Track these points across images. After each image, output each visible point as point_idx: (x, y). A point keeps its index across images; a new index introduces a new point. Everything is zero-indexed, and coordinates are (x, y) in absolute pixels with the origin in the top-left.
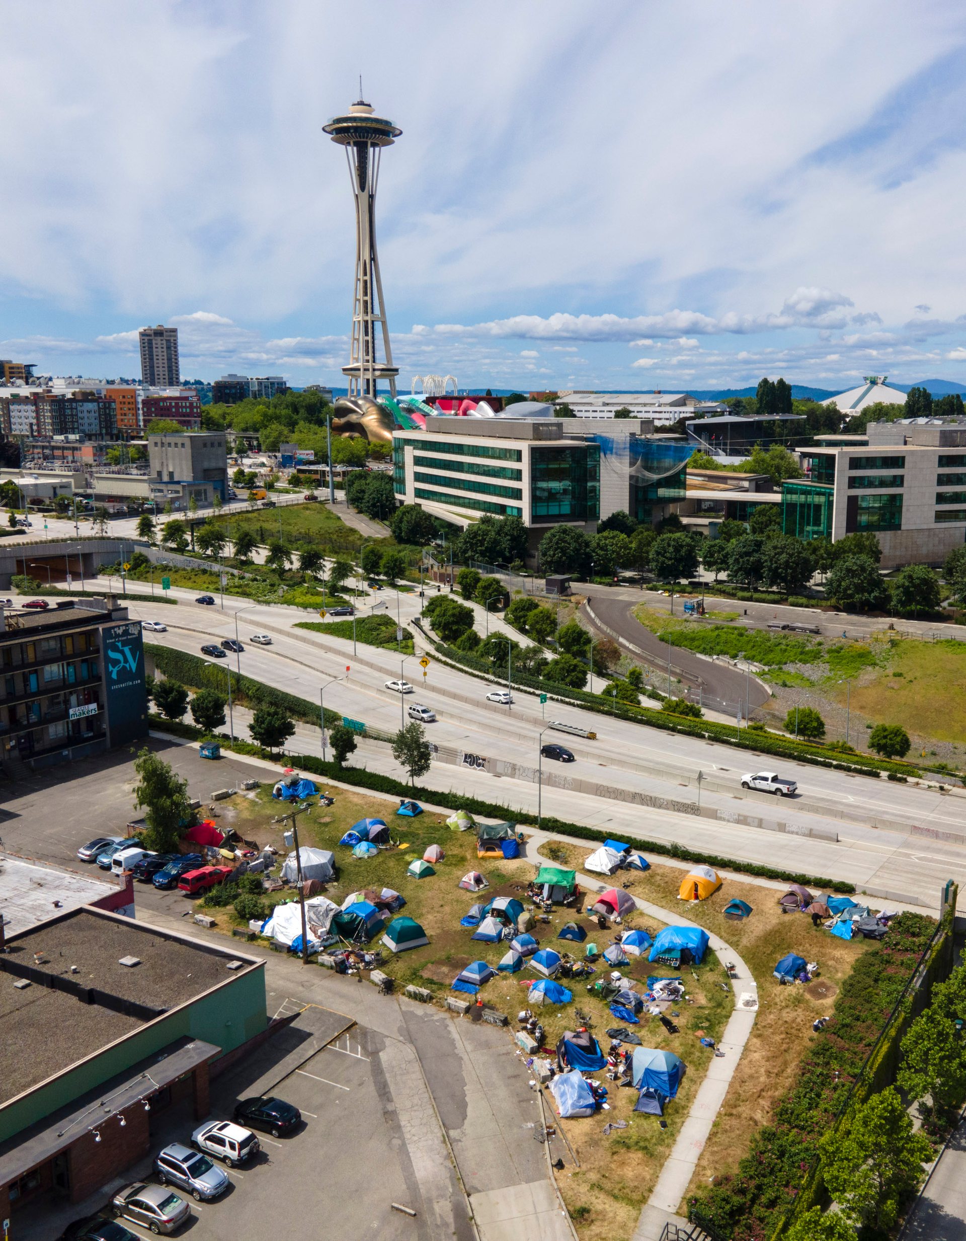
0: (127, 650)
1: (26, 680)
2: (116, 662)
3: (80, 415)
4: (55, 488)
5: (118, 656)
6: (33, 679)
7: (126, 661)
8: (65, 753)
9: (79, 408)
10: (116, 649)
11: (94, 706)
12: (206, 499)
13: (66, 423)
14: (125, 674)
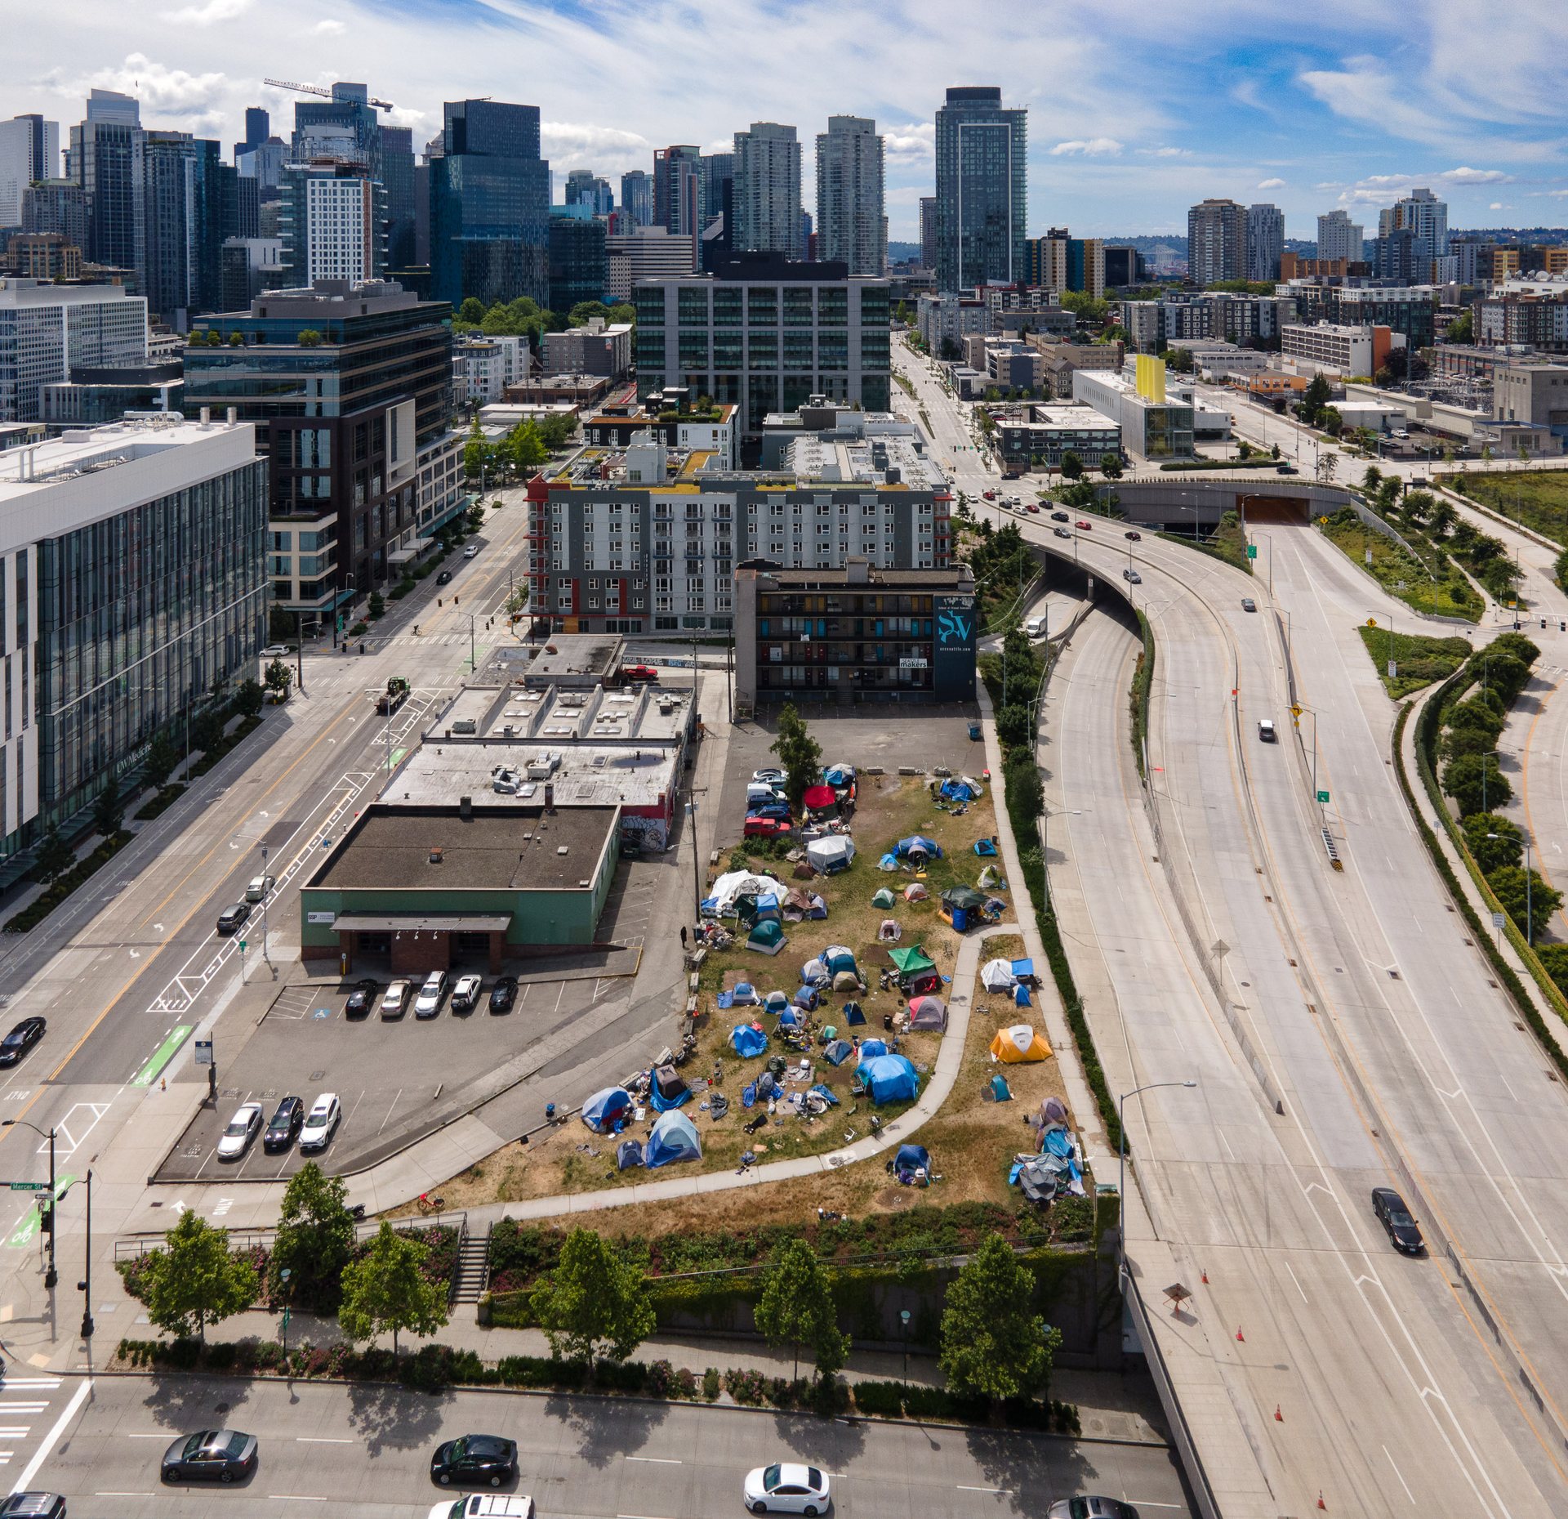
0: (958, 619)
1: (873, 624)
2: (946, 628)
3: (1556, 319)
4: (1384, 417)
5: (950, 623)
6: (879, 626)
7: (957, 628)
8: (894, 694)
9: (1556, 312)
10: (947, 616)
11: (924, 661)
12: (1537, 447)
13: (1536, 328)
14: (954, 640)
